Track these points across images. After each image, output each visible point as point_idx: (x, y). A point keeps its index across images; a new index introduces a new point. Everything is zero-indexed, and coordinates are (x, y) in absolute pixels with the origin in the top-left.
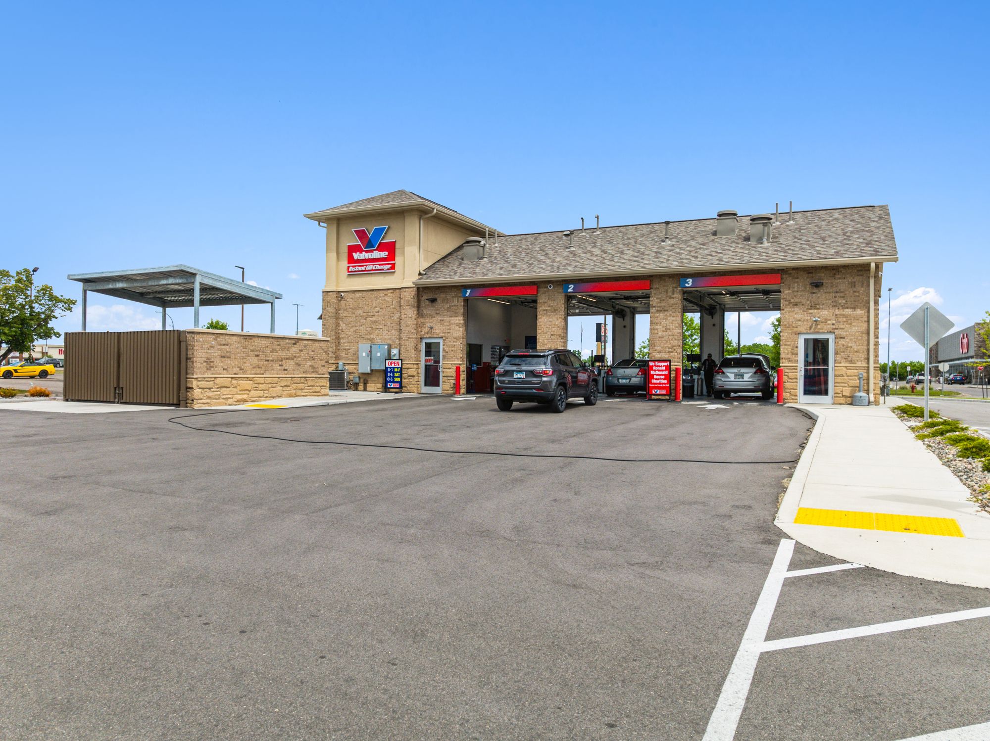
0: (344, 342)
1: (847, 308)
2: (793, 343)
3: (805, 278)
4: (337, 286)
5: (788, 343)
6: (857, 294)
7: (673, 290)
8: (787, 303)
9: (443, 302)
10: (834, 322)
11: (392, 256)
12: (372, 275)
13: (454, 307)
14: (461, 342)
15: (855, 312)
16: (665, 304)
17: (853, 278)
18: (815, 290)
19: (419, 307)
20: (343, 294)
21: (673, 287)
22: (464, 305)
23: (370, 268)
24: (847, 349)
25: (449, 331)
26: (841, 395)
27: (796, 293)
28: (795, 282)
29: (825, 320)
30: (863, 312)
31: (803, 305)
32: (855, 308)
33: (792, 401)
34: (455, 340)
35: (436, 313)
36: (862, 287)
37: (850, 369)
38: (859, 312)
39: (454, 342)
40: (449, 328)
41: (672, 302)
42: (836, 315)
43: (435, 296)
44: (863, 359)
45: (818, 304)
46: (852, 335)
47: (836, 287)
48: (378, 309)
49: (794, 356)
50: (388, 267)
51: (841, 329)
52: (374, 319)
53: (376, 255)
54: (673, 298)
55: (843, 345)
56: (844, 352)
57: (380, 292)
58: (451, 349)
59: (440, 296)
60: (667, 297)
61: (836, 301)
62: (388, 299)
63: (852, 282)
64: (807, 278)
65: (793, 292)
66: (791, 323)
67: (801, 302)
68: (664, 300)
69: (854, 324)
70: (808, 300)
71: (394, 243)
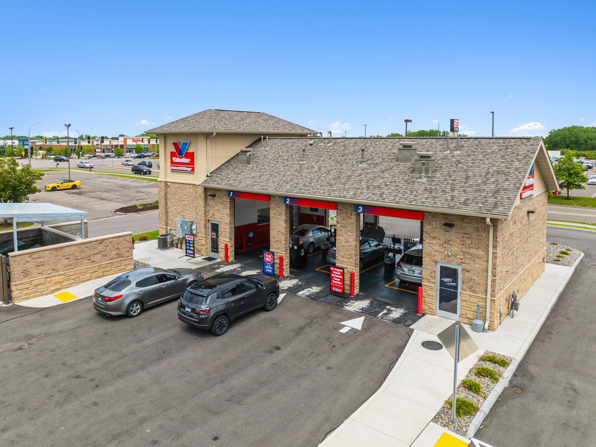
0: (170, 216)
1: (472, 248)
2: (431, 268)
3: (441, 218)
4: (166, 178)
5: (428, 267)
6: (480, 238)
8: (428, 236)
9: (219, 198)
10: (462, 257)
11: (192, 163)
12: (184, 173)
13: (225, 202)
14: (229, 226)
15: (478, 252)
16: (346, 222)
17: (478, 224)
18: (448, 229)
19: (206, 199)
20: (168, 184)
21: (351, 211)
22: (230, 202)
23: (181, 168)
24: (471, 281)
25: (222, 218)
26: (465, 316)
27: (434, 229)
28: (434, 220)
29: (456, 254)
30: (484, 253)
31: (439, 239)
32: (478, 249)
33: (430, 312)
34: (226, 224)
35: (216, 205)
36: (484, 232)
37: (473, 297)
38: (481, 253)
39: (225, 226)
40: (222, 215)
41: (350, 222)
42: (464, 252)
43: (215, 193)
44: (483, 291)
45: (451, 241)
46: (475, 271)
47: (464, 229)
48: (186, 196)
49: (432, 278)
51: (466, 263)
52: (184, 202)
53: (184, 160)
54: (351, 218)
55: (468, 277)
56: (469, 283)
57: (187, 185)
58: (224, 230)
59: (217, 194)
60: (347, 217)
61: (463, 241)
62: (191, 191)
63: (476, 227)
64: (443, 218)
65: (432, 228)
66: (430, 252)
67: (437, 237)
68: (345, 219)
69: (476, 262)
70: (443, 236)
71: (193, 154)
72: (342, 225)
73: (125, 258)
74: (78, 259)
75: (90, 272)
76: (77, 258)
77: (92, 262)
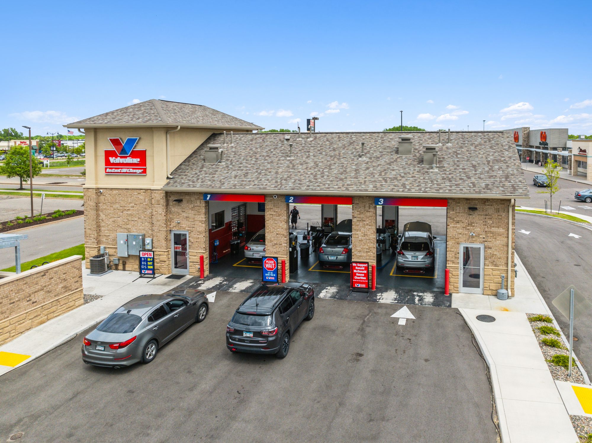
0: (104, 231)
1: (494, 227)
2: (456, 250)
3: (465, 203)
4: (96, 183)
5: (452, 250)
6: (500, 217)
7: (369, 206)
8: (452, 221)
9: (188, 202)
10: (484, 236)
11: (143, 162)
12: (127, 176)
13: (197, 208)
14: (204, 235)
15: (499, 230)
16: (363, 216)
17: (498, 205)
18: (471, 212)
19: (167, 205)
20: (102, 191)
21: (369, 204)
22: (205, 206)
23: (124, 170)
24: (493, 256)
25: (193, 226)
26: (488, 289)
27: (458, 214)
28: (457, 206)
29: (478, 235)
30: (504, 230)
31: (463, 223)
32: (499, 227)
33: (455, 291)
34: (199, 233)
35: (183, 211)
36: (504, 212)
37: (495, 271)
38: (501, 230)
39: (198, 235)
40: (193, 223)
41: (369, 215)
42: (486, 231)
43: (181, 198)
44: (504, 263)
45: (474, 223)
46: (497, 247)
47: (486, 211)
48: (133, 204)
49: (456, 259)
50: (140, 171)
51: (489, 241)
52: (129, 212)
53: (129, 160)
54: (369, 212)
55: (491, 253)
56: (491, 258)
57: (134, 191)
58: (195, 240)
59: (185, 198)
60: (365, 210)
61: (486, 222)
62: (141, 197)
63: (497, 209)
64: (466, 203)
65: (456, 213)
66: (454, 235)
67: (461, 221)
68: (362, 213)
69: (498, 239)
70: (466, 219)
71: (144, 152)
72: (359, 219)
73: (73, 290)
74: (14, 303)
75: (30, 318)
76: (12, 301)
77: (33, 303)
